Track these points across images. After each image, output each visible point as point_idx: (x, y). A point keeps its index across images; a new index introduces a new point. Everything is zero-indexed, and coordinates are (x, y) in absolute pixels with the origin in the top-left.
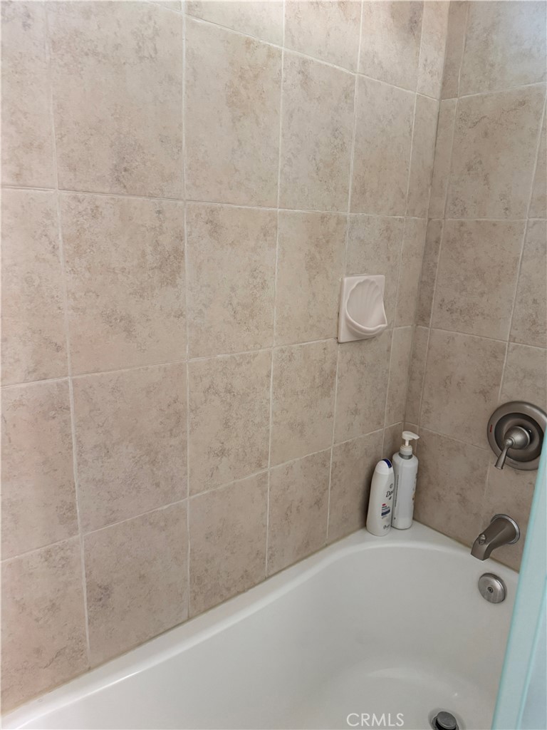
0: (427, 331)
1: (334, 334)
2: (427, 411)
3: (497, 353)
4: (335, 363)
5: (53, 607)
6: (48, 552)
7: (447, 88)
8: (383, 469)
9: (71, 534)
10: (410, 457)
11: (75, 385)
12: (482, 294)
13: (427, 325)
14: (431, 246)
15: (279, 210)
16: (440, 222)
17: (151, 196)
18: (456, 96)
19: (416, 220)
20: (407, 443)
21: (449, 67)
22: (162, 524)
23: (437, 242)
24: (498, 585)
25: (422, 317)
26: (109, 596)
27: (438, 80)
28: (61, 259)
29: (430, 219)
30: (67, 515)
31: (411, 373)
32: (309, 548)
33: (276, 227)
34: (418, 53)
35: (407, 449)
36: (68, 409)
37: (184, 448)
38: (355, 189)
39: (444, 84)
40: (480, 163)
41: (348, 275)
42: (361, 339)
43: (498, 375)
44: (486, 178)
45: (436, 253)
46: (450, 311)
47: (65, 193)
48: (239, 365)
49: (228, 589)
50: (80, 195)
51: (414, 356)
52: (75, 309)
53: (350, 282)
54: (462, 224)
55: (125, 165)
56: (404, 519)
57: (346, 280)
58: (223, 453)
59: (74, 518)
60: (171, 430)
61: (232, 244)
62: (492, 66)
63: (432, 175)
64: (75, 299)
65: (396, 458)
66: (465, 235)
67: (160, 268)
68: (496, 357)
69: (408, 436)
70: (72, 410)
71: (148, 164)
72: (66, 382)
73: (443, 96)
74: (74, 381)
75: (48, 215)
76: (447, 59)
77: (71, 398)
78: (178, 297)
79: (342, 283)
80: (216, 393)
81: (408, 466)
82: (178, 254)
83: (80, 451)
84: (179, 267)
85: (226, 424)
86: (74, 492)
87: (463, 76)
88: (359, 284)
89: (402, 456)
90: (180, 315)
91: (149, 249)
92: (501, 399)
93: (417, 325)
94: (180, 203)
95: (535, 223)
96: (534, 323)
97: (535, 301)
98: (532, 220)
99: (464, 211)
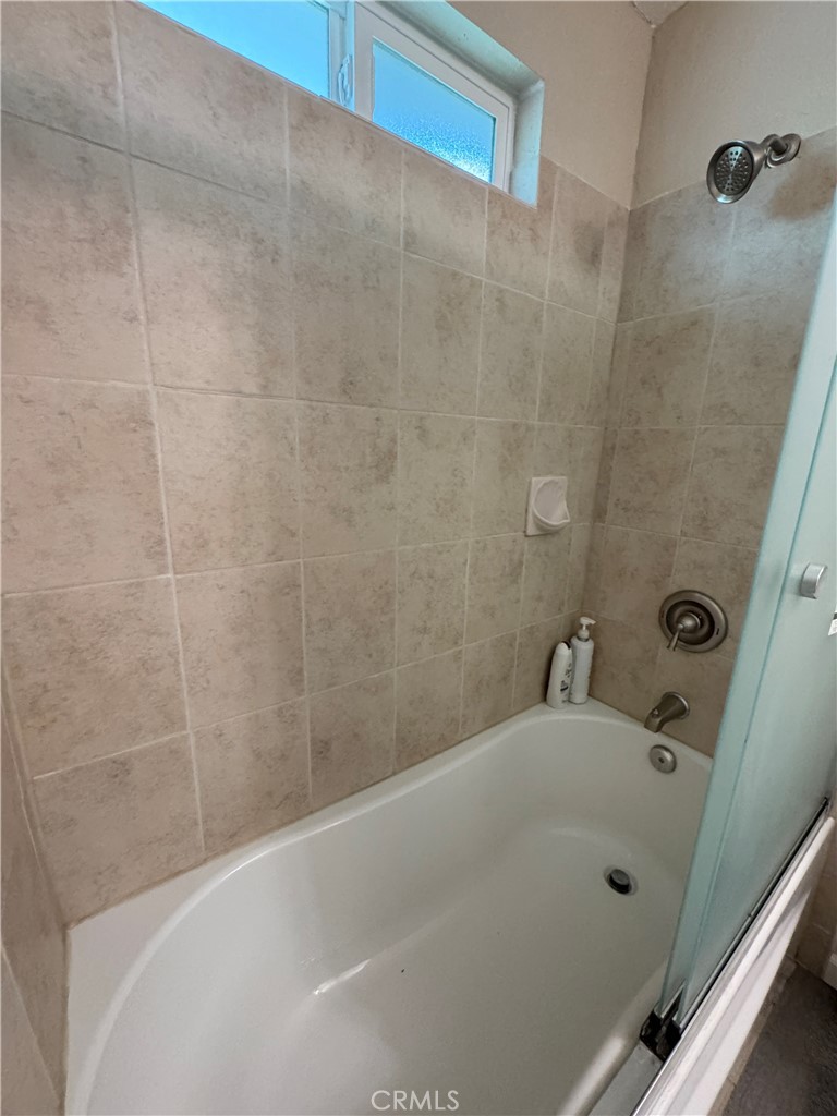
0: (603, 528)
1: (523, 529)
2: (603, 599)
3: (669, 546)
4: (522, 554)
5: (283, 757)
6: (280, 709)
7: (623, 313)
8: (563, 650)
9: (300, 695)
10: (587, 640)
11: (305, 567)
12: (655, 494)
13: (604, 522)
14: (607, 453)
15: (477, 418)
16: (615, 431)
17: (371, 406)
18: (632, 319)
19: (593, 430)
20: (584, 628)
21: (625, 295)
22: (373, 689)
23: (613, 448)
24: (668, 756)
25: (599, 514)
26: (328, 750)
27: (614, 307)
28: (298, 458)
29: (606, 429)
30: (296, 677)
31: (588, 564)
33: (474, 432)
34: (598, 283)
35: (584, 633)
36: (299, 586)
37: (392, 625)
38: (542, 401)
39: (620, 309)
40: (654, 377)
41: (535, 475)
42: (546, 533)
43: (670, 566)
44: (659, 390)
45: (612, 458)
46: (625, 509)
47: (302, 402)
48: (440, 553)
49: (427, 750)
50: (314, 404)
51: (591, 549)
52: (308, 501)
53: (537, 482)
54: (637, 432)
55: (350, 379)
56: (580, 695)
57: (534, 479)
58: (425, 630)
59: (302, 681)
60: (382, 608)
61: (437, 446)
62: (666, 291)
63: (609, 389)
64: (308, 493)
65: (575, 641)
66: (639, 441)
67: (377, 466)
68: (667, 550)
69: (585, 621)
70: (303, 588)
71: (370, 378)
72: (299, 563)
73: (620, 320)
74: (305, 563)
75: (287, 420)
76: (623, 287)
77: (302, 578)
78: (390, 493)
79: (530, 483)
80: (420, 578)
81: (585, 648)
82: (392, 455)
83: (308, 623)
84: (392, 467)
85: (428, 605)
86: (302, 658)
87: (638, 301)
88: (545, 484)
89: (579, 638)
90: (392, 508)
91: (368, 451)
92: (673, 589)
93: (595, 522)
94: (395, 412)
95: (706, 430)
96: (705, 519)
97: (705, 500)
98: (703, 427)
99: (638, 420)
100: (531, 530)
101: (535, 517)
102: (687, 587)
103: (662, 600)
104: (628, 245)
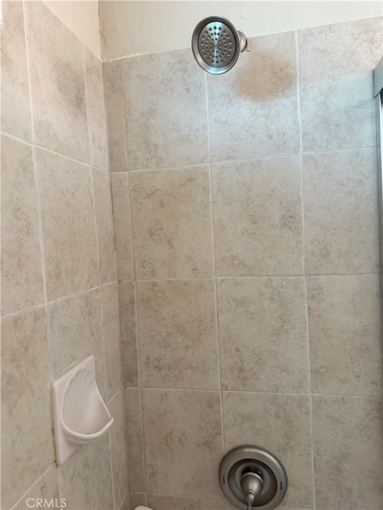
0: (136, 392)
1: (52, 458)
2: (153, 475)
3: (212, 402)
4: (57, 495)
7: (115, 163)
12: (186, 348)
13: (136, 385)
14: (126, 307)
16: (131, 283)
18: (126, 170)
19: (108, 286)
21: (114, 144)
23: (132, 302)
25: (129, 377)
27: (105, 154)
29: (120, 281)
34: (87, 128)
38: (49, 274)
39: (111, 158)
40: (161, 229)
41: (58, 374)
43: (218, 424)
44: (170, 242)
45: (133, 312)
46: (158, 368)
51: (127, 420)
53: (60, 384)
54: (154, 284)
57: (56, 384)
62: (156, 146)
63: (115, 239)
66: (159, 294)
68: (212, 407)
73: (112, 169)
76: (110, 136)
79: (52, 391)
87: (129, 153)
88: (73, 380)
92: (225, 447)
93: (125, 387)
95: (223, 281)
96: (241, 370)
97: (237, 350)
98: (219, 278)
99: (153, 273)
100: (64, 453)
101: (66, 435)
102: (239, 443)
103: (219, 461)
104: (107, 97)
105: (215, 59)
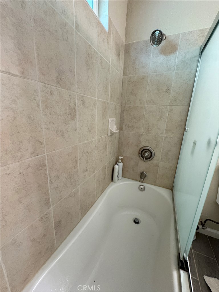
1: (107, 134)
2: (124, 151)
3: (140, 136)
4: (107, 141)
5: (44, 235)
6: (42, 218)
7: (125, 73)
8: (116, 166)
9: (49, 208)
10: (121, 163)
11: (48, 156)
12: (136, 123)
13: (122, 131)
14: (122, 112)
15: (97, 99)
16: (124, 106)
17: (68, 90)
18: (127, 75)
19: (119, 105)
20: (120, 159)
21: (125, 68)
22: (73, 195)
23: (124, 111)
25: (121, 128)
26: (61, 223)
27: (122, 71)
28: (41, 110)
29: (122, 105)
30: (47, 202)
31: (119, 142)
32: (103, 190)
33: (96, 103)
34: (120, 63)
35: (120, 161)
36: (46, 165)
37: (78, 171)
38: (110, 95)
39: (124, 72)
40: (134, 92)
41: (110, 118)
42: (112, 134)
43: (140, 141)
44: (135, 95)
45: (124, 113)
46: (128, 127)
47: (41, 84)
48: (89, 144)
49: (88, 208)
50: (46, 85)
51: (119, 138)
52: (47, 129)
54: (130, 106)
55: (60, 77)
57: (109, 119)
58: (86, 170)
59: (49, 203)
60: (75, 166)
61: (87, 108)
62: (136, 69)
63: (122, 94)
64: (46, 125)
65: (118, 163)
66: (131, 109)
67: (70, 114)
68: (140, 137)
69: (120, 158)
70: (47, 166)
71: (67, 78)
72: (45, 156)
73: (124, 75)
74: (47, 155)
75: (36, 91)
76: (124, 66)
77: (47, 161)
78: (75, 124)
79: (109, 120)
80: (85, 153)
81: (121, 165)
82: (75, 110)
83: (50, 179)
84: (75, 114)
85: (87, 162)
86: (49, 194)
87: (129, 70)
88: (111, 121)
90: (76, 130)
91: (67, 108)
92: (141, 146)
93: (120, 131)
94: (75, 93)
95: (147, 106)
96: (148, 128)
97: (148, 124)
98: (147, 105)
99: (130, 103)
100: (109, 134)
101: (110, 130)
102: (145, 146)
103: (139, 150)
104: (125, 54)
105: (156, 42)
